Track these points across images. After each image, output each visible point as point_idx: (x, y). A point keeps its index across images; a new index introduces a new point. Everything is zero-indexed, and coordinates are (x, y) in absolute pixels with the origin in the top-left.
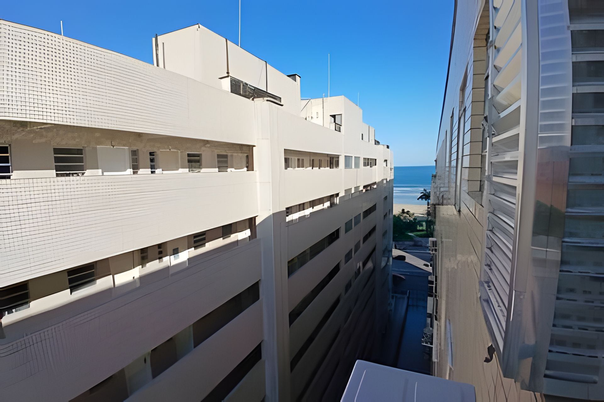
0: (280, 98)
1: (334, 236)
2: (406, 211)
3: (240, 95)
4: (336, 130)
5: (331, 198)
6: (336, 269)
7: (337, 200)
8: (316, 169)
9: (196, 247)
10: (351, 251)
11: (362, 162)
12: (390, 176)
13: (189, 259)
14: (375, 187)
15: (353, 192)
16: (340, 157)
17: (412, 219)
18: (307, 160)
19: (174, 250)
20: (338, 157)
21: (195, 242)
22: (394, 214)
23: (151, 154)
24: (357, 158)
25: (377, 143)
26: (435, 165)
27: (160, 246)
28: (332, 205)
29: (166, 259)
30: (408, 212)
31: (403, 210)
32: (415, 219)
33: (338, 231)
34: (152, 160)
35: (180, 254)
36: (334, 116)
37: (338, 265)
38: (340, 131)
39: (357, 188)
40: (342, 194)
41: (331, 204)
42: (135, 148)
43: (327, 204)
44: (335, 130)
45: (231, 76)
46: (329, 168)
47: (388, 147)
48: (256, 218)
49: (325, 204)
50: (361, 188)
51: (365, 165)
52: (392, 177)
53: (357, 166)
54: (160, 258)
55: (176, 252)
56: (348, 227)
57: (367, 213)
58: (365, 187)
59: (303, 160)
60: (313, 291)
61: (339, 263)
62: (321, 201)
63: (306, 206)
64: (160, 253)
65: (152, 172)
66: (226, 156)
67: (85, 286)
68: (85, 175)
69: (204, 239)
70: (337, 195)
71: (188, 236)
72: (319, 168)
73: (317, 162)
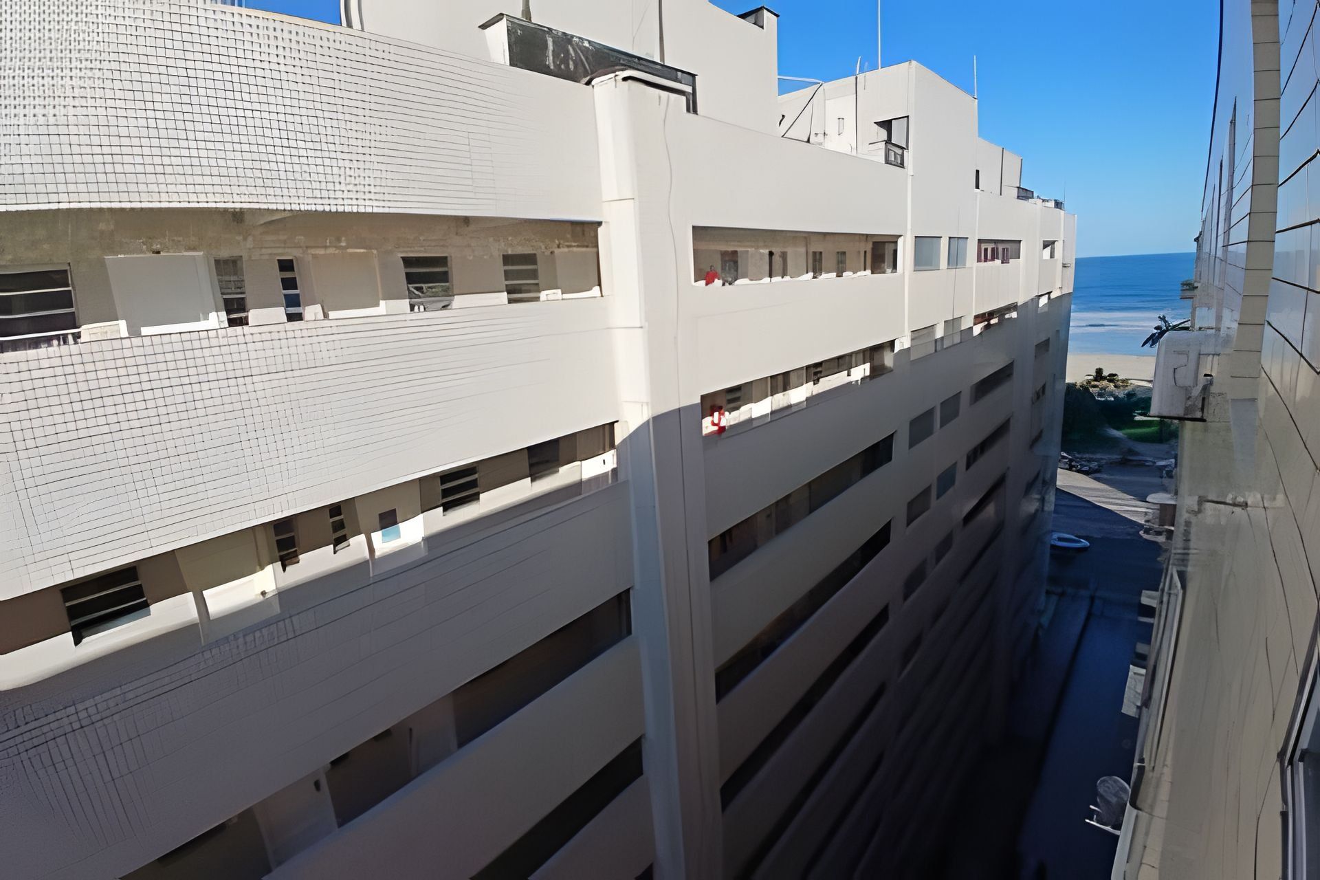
0: (693, 76)
1: (878, 455)
2: (1105, 373)
3: (545, 70)
4: (887, 162)
5: (872, 353)
6: (880, 540)
7: (888, 360)
8: (828, 277)
9: (447, 507)
10: (927, 492)
11: (972, 249)
12: (1061, 284)
13: (427, 540)
14: (1014, 315)
15: (939, 333)
16: (900, 241)
17: (1121, 395)
18: (796, 255)
19: (382, 516)
20: (894, 240)
21: (446, 493)
22: (1068, 380)
23: (286, 266)
24: (956, 242)
25: (1024, 194)
26: (1194, 250)
27: (335, 509)
28: (877, 371)
29: (357, 543)
30: (1111, 375)
31: (1099, 371)
32: (1130, 395)
33: (888, 441)
34: (289, 284)
35: (402, 526)
36: (887, 125)
37: (887, 526)
38: (902, 165)
39: (951, 324)
40: (903, 343)
41: (872, 369)
42: (225, 253)
43: (860, 372)
44: (883, 161)
45: (506, 15)
46: (868, 272)
47: (1058, 205)
48: (616, 424)
49: (853, 370)
50: (967, 323)
51: (983, 256)
52: (1069, 289)
53: (955, 260)
54: (339, 541)
55: (388, 520)
56: (921, 427)
57: (986, 386)
58: (979, 318)
59: (784, 256)
60: (812, 593)
61: (890, 521)
62: (842, 363)
63: (793, 378)
64: (339, 526)
65: (292, 317)
66: (531, 259)
67: (117, 622)
68: (83, 339)
69: (473, 484)
70: (892, 344)
71: (420, 480)
72: (839, 275)
73: (829, 260)
